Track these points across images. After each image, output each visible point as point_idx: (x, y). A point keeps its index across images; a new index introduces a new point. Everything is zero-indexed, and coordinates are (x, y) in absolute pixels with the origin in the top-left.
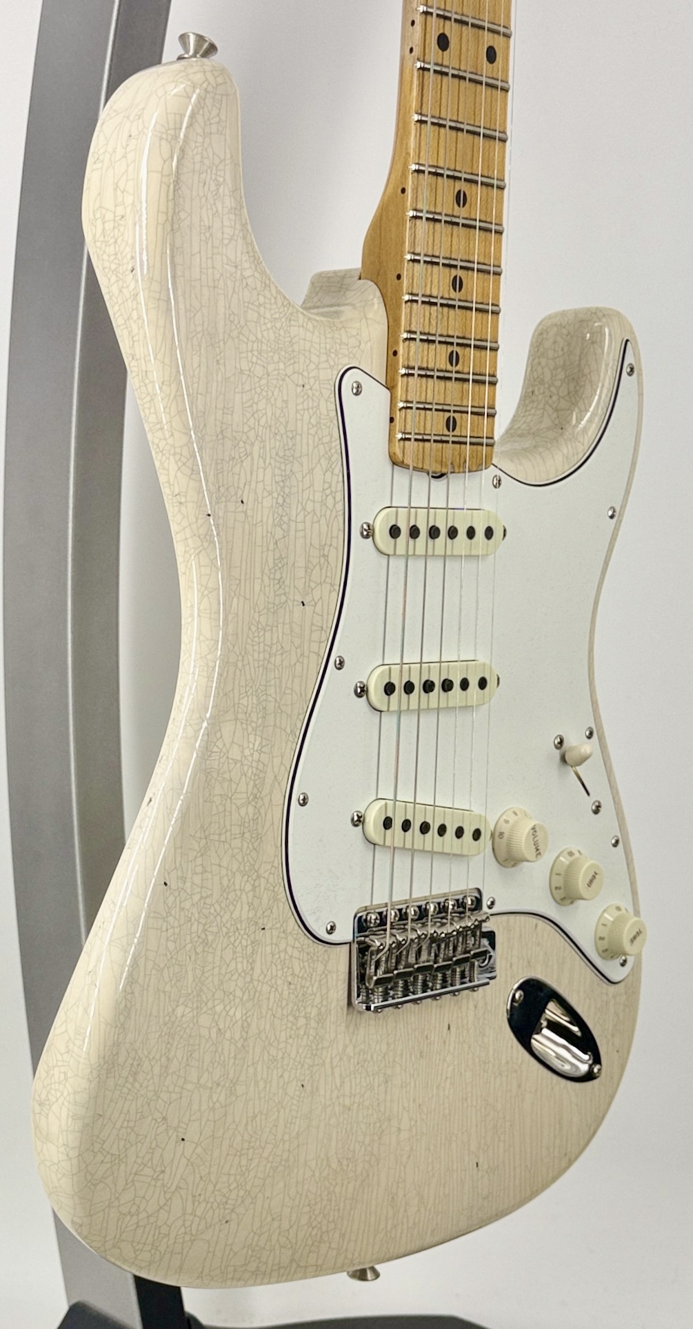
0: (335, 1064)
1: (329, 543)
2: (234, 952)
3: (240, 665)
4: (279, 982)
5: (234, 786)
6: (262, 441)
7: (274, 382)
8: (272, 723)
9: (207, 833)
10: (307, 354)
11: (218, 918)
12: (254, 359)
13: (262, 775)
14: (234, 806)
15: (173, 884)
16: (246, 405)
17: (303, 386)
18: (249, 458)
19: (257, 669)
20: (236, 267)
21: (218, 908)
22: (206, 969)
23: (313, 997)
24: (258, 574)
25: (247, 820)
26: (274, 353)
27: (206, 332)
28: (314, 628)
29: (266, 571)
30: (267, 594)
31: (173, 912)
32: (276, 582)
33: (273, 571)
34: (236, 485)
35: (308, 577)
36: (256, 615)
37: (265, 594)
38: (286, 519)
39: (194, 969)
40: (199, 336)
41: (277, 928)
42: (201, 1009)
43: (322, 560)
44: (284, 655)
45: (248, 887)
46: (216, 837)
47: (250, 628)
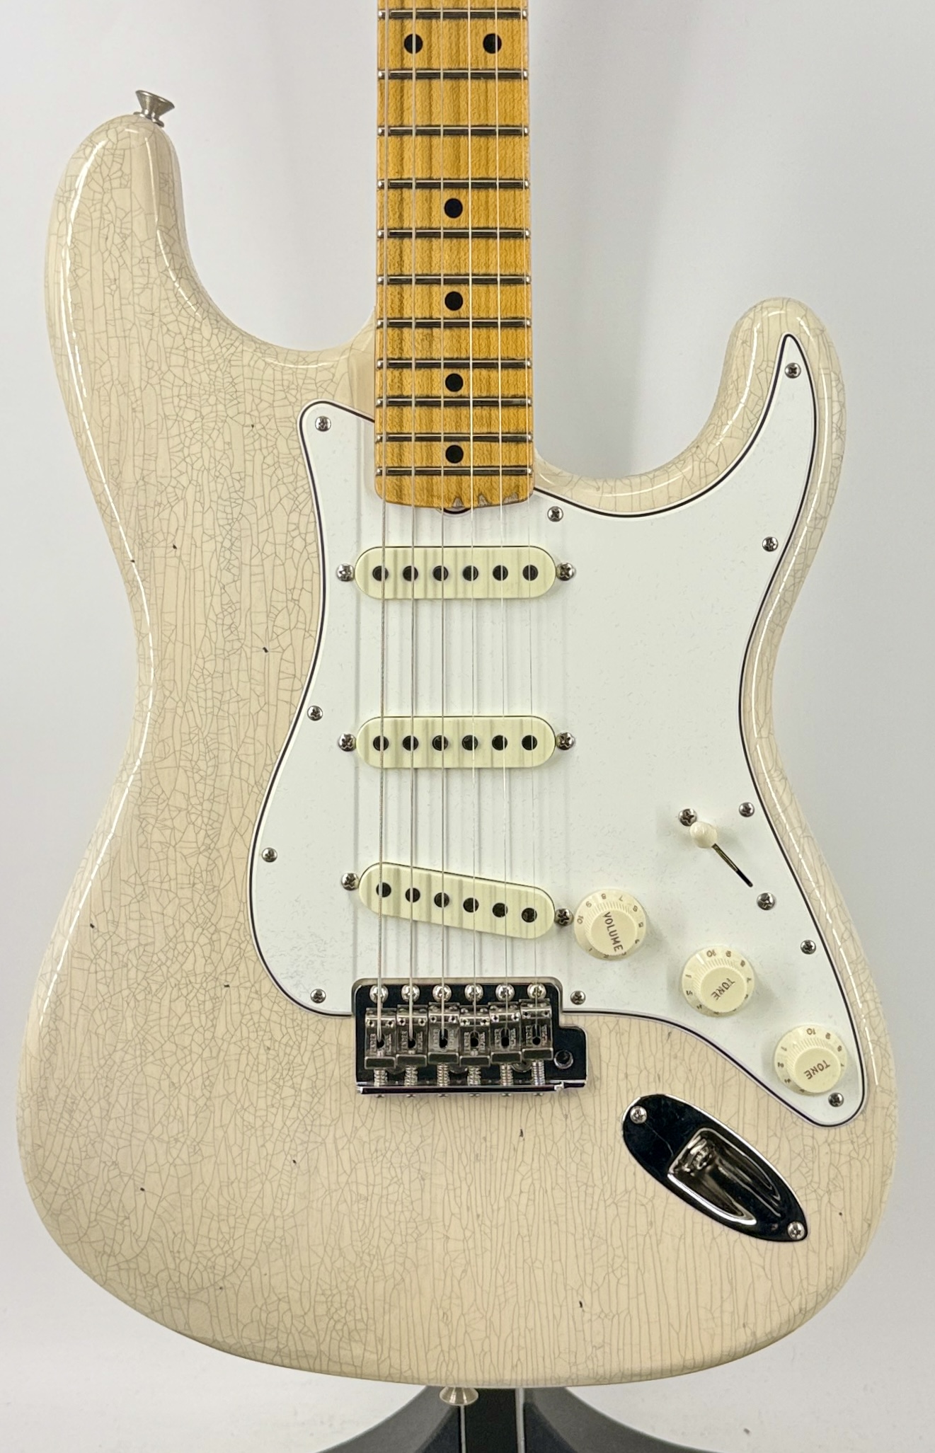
0: (340, 1147)
1: (299, 586)
2: (188, 1006)
3: (180, 711)
4: (253, 1045)
5: (178, 835)
6: (198, 485)
7: (212, 425)
8: (228, 773)
9: (144, 879)
10: (257, 393)
11: (164, 968)
12: (182, 404)
13: (216, 825)
14: (179, 855)
15: (101, 925)
16: (175, 450)
17: (253, 426)
18: (182, 502)
19: (204, 717)
20: (153, 314)
21: (163, 958)
22: (150, 1018)
23: (304, 1067)
24: (201, 619)
25: (198, 869)
26: (210, 396)
27: (116, 382)
28: (282, 676)
29: (212, 616)
30: (214, 640)
31: (103, 955)
32: (225, 627)
33: (221, 616)
34: (165, 531)
35: (270, 624)
36: (200, 662)
37: (210, 639)
38: (236, 563)
39: (134, 1017)
40: (108, 386)
41: (246, 988)
42: (147, 1058)
43: (291, 605)
44: (241, 704)
45: (203, 940)
46: (158, 885)
47: (191, 675)
